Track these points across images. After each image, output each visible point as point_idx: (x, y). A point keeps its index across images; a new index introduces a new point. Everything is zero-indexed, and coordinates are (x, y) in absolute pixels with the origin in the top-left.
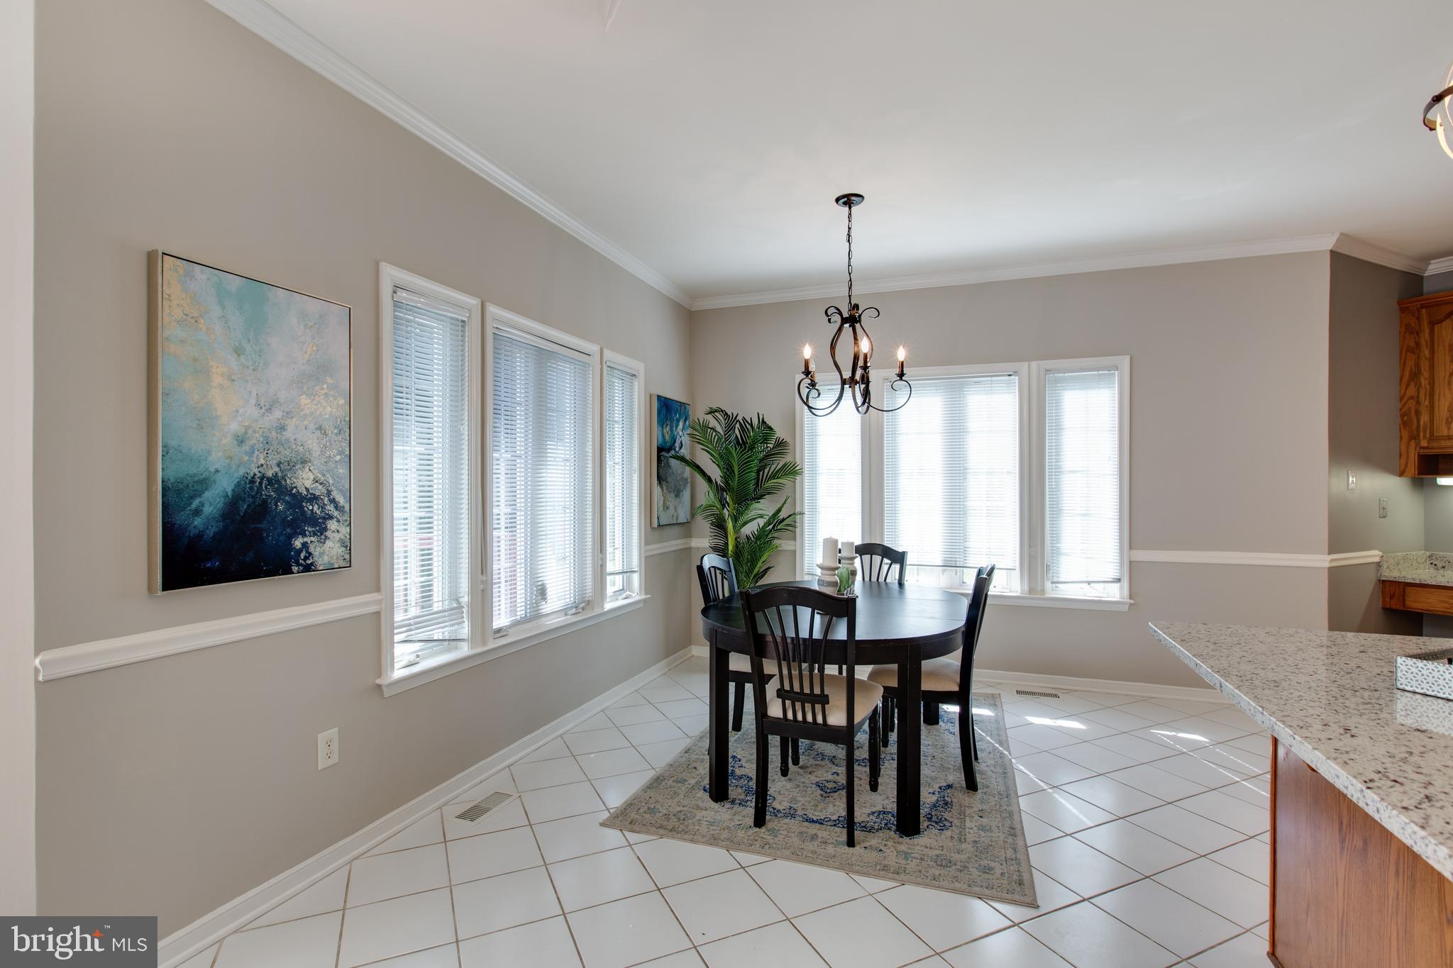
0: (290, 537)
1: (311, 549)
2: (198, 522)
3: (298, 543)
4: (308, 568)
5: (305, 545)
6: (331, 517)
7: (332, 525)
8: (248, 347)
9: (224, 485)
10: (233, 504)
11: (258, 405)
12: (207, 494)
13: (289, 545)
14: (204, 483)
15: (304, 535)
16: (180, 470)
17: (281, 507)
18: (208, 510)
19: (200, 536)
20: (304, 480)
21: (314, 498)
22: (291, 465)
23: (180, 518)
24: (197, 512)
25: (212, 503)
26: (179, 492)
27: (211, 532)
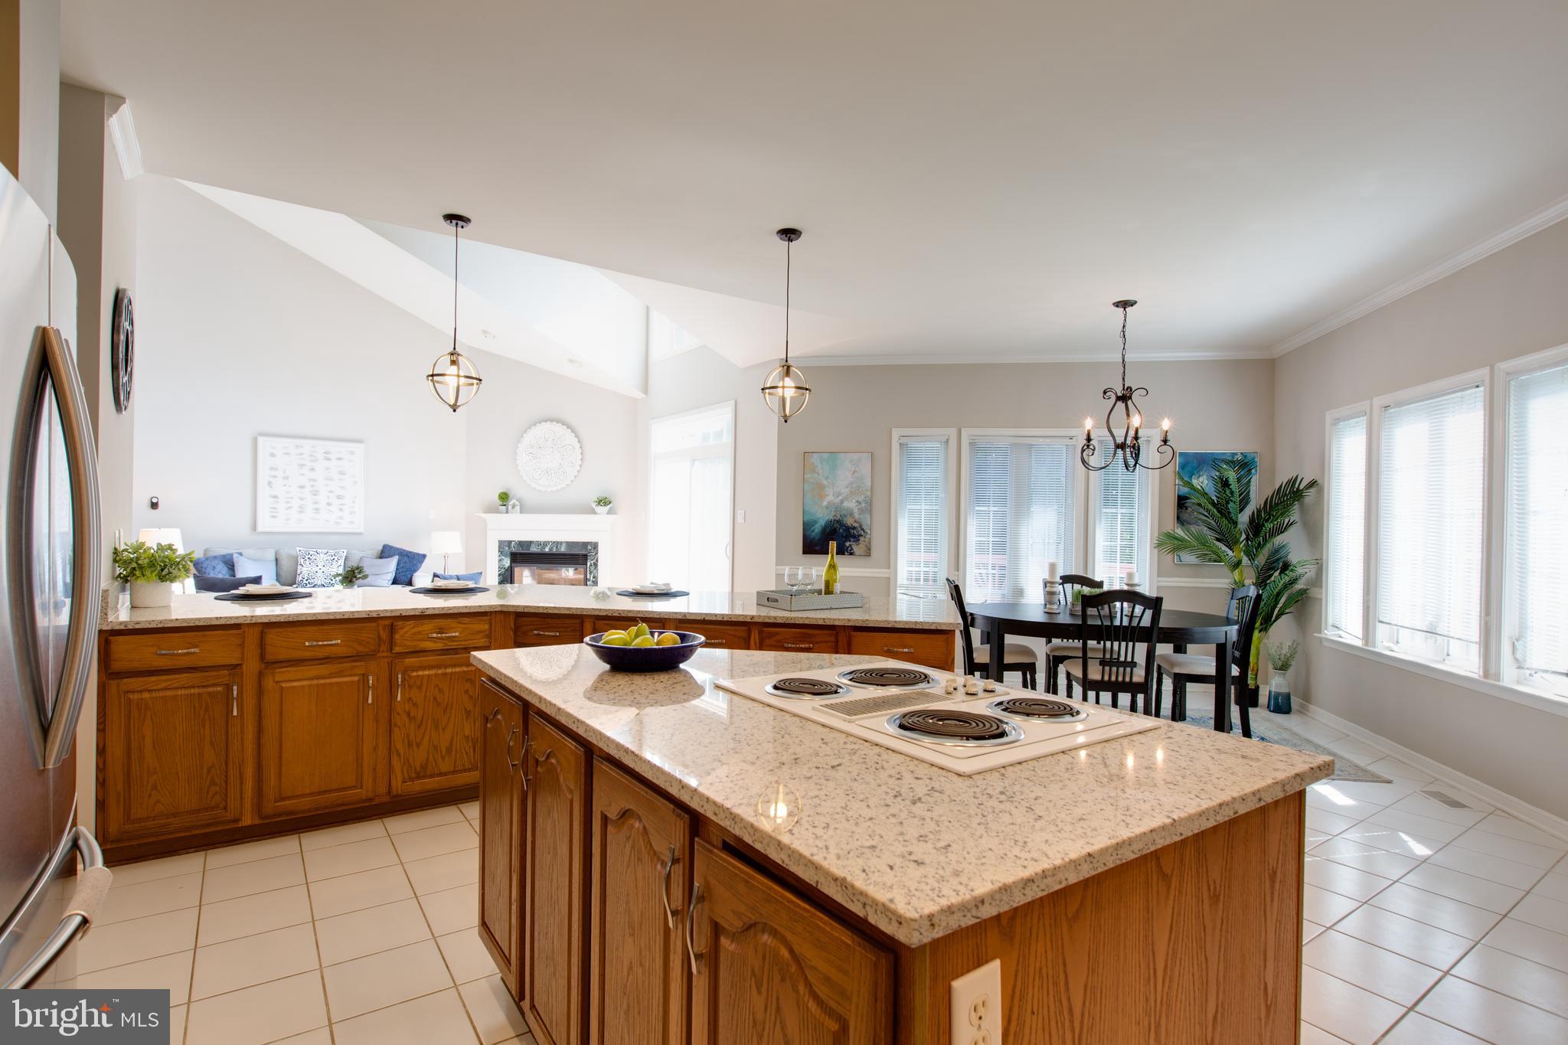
0: (845, 542)
1: (853, 547)
2: (813, 534)
3: (848, 544)
4: (851, 554)
5: (850, 545)
6: (862, 536)
7: (862, 539)
8: (830, 476)
9: (822, 523)
10: (824, 529)
11: (834, 496)
12: (816, 526)
13: (845, 545)
14: (815, 522)
15: (850, 541)
16: (807, 518)
17: (841, 531)
18: (816, 530)
19: (814, 539)
20: (849, 521)
21: (854, 528)
22: (845, 516)
23: (808, 533)
24: (813, 531)
25: (817, 529)
26: (808, 524)
27: (817, 538)
